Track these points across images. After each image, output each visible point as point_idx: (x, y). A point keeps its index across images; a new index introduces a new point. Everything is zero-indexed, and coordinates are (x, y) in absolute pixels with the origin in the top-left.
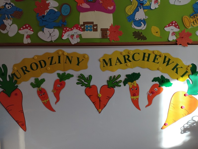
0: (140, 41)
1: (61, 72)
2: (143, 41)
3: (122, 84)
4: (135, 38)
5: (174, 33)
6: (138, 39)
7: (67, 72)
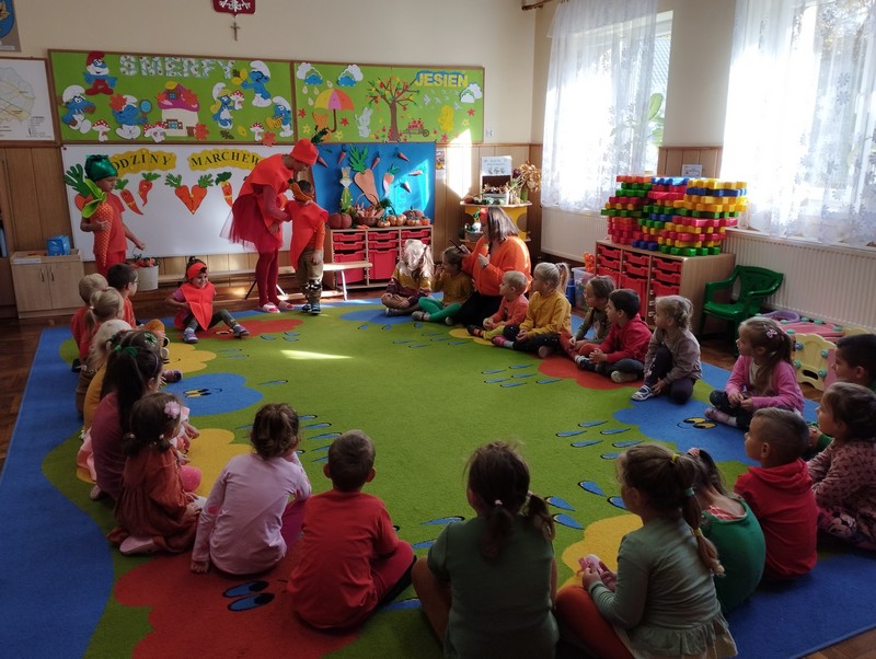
0: (228, 140)
1: (147, 172)
2: (231, 140)
3: (214, 183)
4: (222, 137)
5: (259, 134)
7: (153, 172)
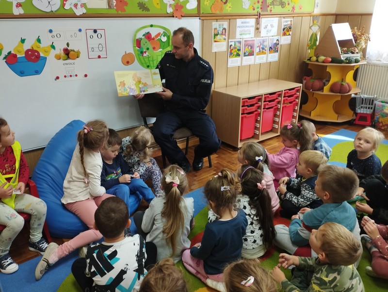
0: (145, 12)
2: (147, 12)
4: (140, 9)
5: (170, 5)
6: (143, 11)
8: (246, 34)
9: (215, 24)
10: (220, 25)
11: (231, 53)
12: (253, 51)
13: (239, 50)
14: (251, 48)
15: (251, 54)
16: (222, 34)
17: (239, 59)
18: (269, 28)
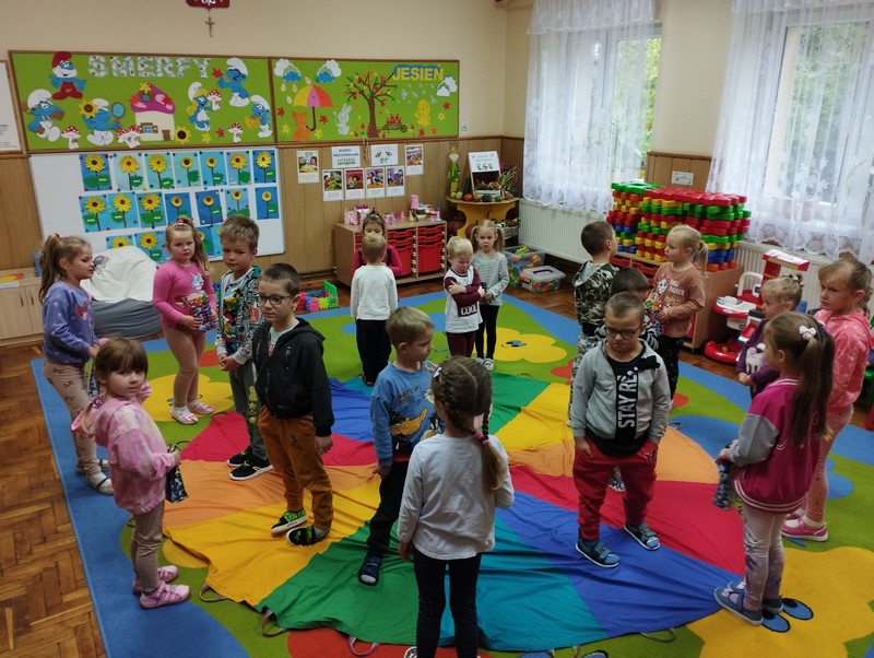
8: (347, 164)
9: (301, 153)
10: (307, 154)
11: (327, 186)
12: (362, 184)
13: (340, 182)
14: (358, 179)
15: (360, 186)
16: (311, 163)
17: (340, 192)
18: (384, 155)
